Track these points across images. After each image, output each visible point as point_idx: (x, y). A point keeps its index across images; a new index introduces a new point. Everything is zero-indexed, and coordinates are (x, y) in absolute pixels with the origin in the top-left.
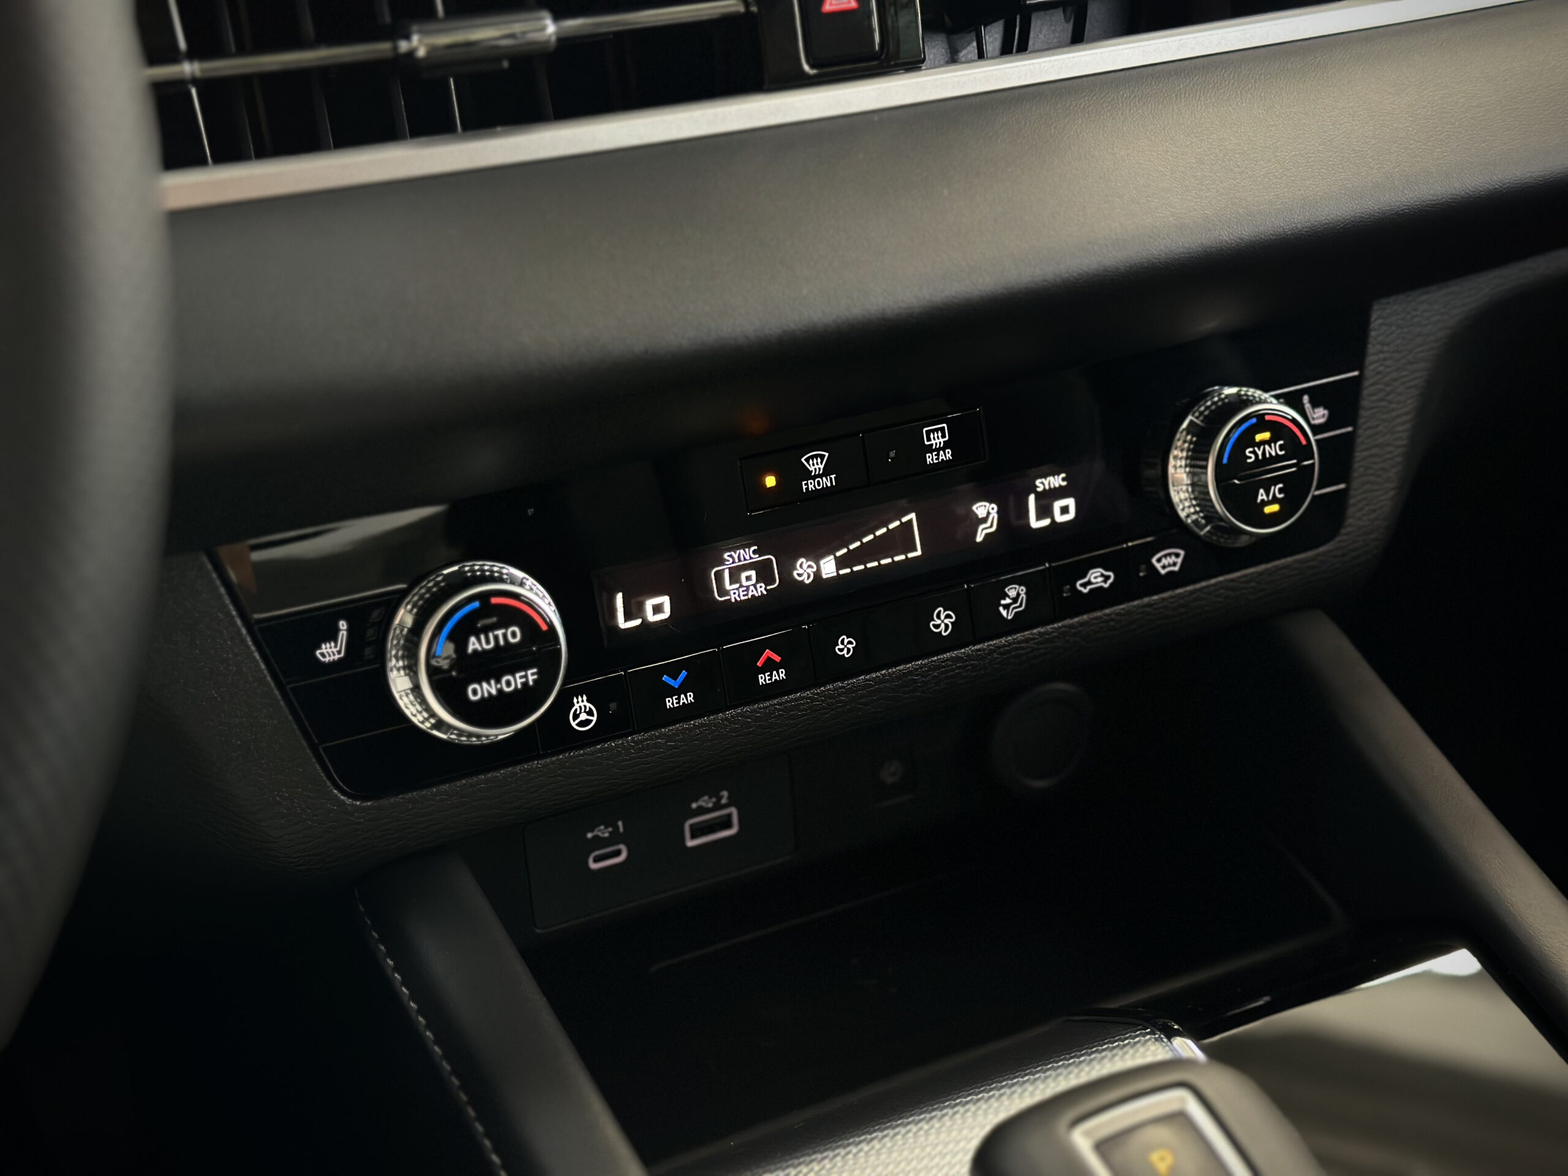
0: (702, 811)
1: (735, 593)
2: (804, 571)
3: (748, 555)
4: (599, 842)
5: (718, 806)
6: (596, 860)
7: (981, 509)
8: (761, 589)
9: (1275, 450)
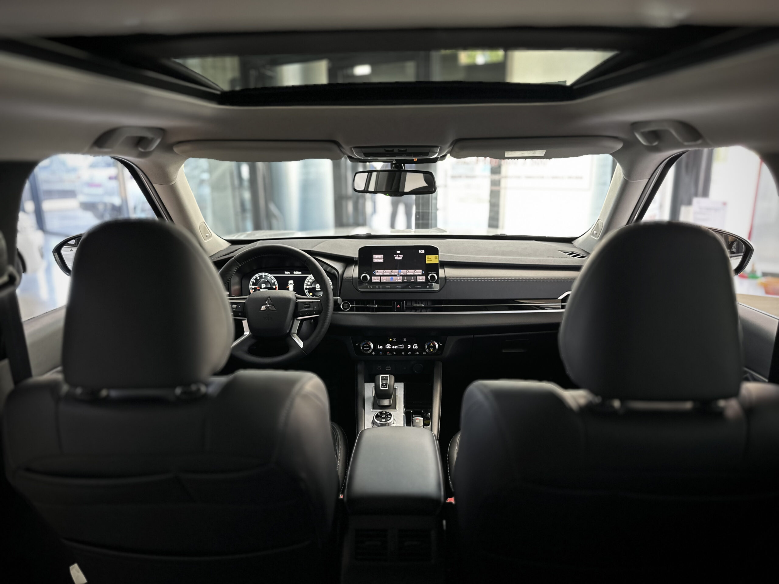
1: (387, 348)
2: (393, 347)
3: (389, 345)
4: (379, 367)
7: (409, 346)
8: (390, 348)
9: (433, 345)
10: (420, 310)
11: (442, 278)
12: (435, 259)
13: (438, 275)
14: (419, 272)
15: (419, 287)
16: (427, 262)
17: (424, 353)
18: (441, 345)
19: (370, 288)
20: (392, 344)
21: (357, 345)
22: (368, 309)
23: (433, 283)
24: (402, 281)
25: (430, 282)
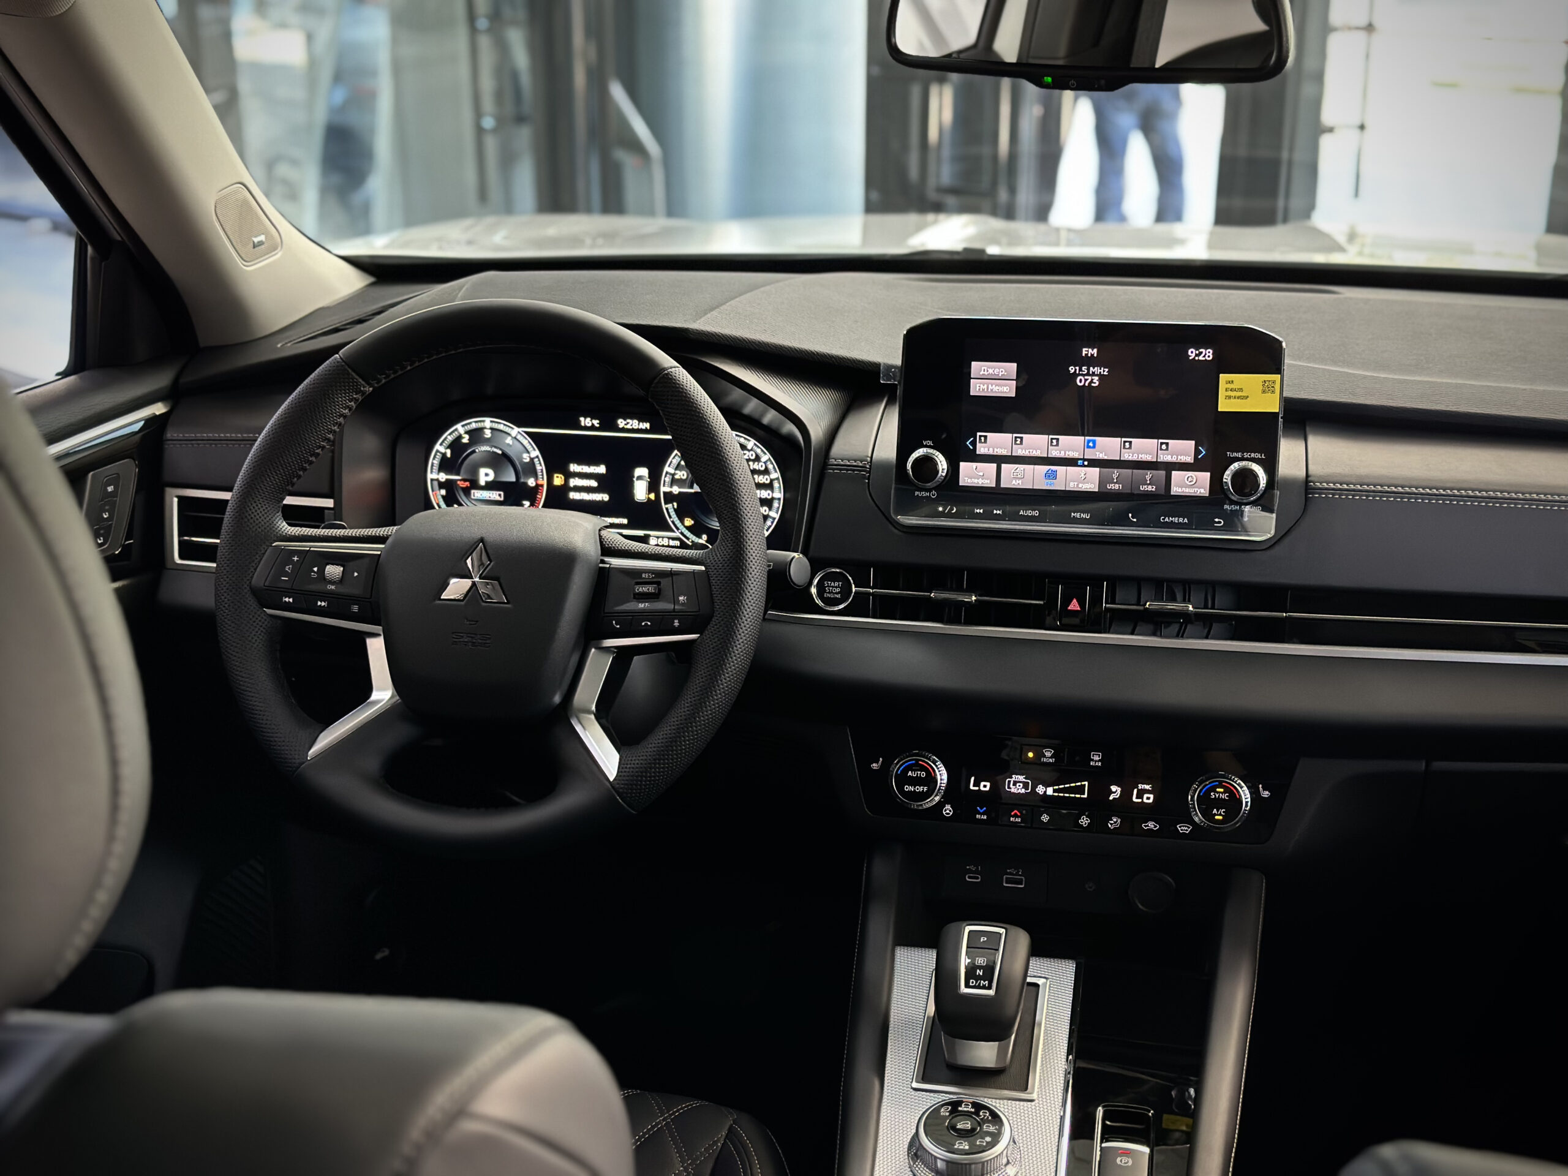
0: (1011, 874)
1: (1013, 790)
2: (1040, 789)
3: (1021, 778)
4: (970, 871)
5: (1017, 874)
6: (969, 877)
7: (1114, 788)
8: (1023, 791)
9: (1225, 796)
10: (1175, 628)
11: (1290, 483)
12: (1264, 392)
13: (1271, 466)
14: (1183, 449)
15: (1175, 520)
16: (1224, 406)
17: (1184, 829)
18: (1266, 794)
19: (949, 515)
20: (1037, 772)
21: (875, 766)
22: (935, 611)
23: (1246, 504)
24: (1097, 490)
25: (1232, 502)
